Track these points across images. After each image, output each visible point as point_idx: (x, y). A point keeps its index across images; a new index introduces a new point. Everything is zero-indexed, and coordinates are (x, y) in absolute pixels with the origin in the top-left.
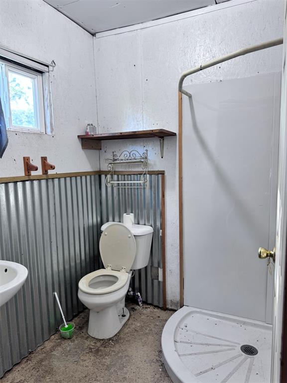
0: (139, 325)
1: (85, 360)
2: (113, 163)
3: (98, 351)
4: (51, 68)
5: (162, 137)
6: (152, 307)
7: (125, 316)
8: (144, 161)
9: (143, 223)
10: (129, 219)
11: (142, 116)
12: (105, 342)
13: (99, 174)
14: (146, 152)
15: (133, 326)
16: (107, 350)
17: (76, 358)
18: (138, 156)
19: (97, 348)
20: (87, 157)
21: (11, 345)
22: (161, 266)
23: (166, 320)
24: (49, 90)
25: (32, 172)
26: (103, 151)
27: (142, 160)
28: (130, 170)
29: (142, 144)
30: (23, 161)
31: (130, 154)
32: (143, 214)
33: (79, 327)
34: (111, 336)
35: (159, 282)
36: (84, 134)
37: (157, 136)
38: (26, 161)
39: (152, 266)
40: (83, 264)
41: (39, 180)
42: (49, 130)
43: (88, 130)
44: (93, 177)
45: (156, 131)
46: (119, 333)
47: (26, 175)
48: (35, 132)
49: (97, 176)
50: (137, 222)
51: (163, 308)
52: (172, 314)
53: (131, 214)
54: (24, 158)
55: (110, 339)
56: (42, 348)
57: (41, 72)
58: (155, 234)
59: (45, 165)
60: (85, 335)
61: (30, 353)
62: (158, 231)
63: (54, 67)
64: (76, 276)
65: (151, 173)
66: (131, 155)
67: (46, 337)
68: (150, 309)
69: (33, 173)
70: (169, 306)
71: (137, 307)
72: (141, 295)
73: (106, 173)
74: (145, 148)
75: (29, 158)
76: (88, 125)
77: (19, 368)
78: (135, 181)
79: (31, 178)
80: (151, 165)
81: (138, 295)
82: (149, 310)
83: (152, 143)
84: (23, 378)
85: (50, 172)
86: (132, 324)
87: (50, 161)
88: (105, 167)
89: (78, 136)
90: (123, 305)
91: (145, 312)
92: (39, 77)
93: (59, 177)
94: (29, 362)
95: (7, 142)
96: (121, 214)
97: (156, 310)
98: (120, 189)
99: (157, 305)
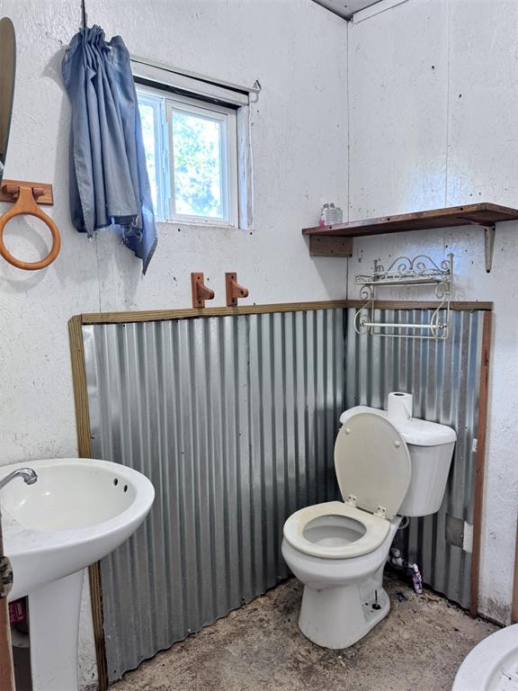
0: (406, 636)
1: (281, 684)
2: (374, 285)
3: (310, 671)
4: (253, 96)
5: (491, 224)
6: (443, 602)
7: (379, 608)
8: (442, 281)
9: (434, 419)
10: (400, 405)
11: (444, 177)
12: (330, 656)
13: (344, 306)
14: (449, 259)
15: (394, 637)
16: (330, 674)
17: (264, 674)
18: (429, 269)
19: (310, 663)
20: (320, 272)
21: (153, 615)
22: (471, 517)
23: (473, 644)
24: (247, 140)
25: (206, 301)
26: (354, 258)
27: (439, 278)
28: (410, 299)
29: (441, 241)
30: (190, 281)
31: (412, 263)
32: (433, 397)
33: (285, 607)
34: (342, 646)
35: (464, 553)
36: (318, 225)
37: (475, 221)
38: (197, 280)
39: (448, 515)
40: (303, 482)
41: (221, 317)
42: (244, 220)
43: (324, 218)
44: (330, 313)
45: (470, 210)
46: (360, 642)
47: (195, 307)
48: (219, 225)
49: (339, 312)
50: (418, 414)
51: (468, 610)
52: (489, 633)
53: (406, 395)
54: (192, 274)
55: (339, 652)
56: (212, 630)
57: (235, 107)
58: (460, 446)
59: (232, 289)
60: (292, 627)
61: (190, 636)
62: (469, 441)
63: (258, 92)
64: (287, 504)
65: (458, 307)
66: (414, 268)
67: (221, 611)
68: (438, 607)
69: (208, 304)
70: (484, 611)
71: (409, 594)
72: (420, 569)
73: (358, 305)
74: (448, 251)
75: (202, 274)
76: (325, 206)
77: (164, 659)
78: (420, 324)
79: (205, 313)
80: (458, 289)
81: (413, 569)
82: (435, 606)
83: (465, 236)
84: (167, 683)
85: (241, 302)
86: (392, 630)
87: (241, 282)
88: (356, 293)
89: (304, 231)
90: (377, 583)
91: (425, 609)
92: (231, 116)
93: (259, 312)
94: (184, 653)
95: (155, 244)
96: (385, 393)
97: (452, 611)
98: (386, 340)
99: (455, 600)
